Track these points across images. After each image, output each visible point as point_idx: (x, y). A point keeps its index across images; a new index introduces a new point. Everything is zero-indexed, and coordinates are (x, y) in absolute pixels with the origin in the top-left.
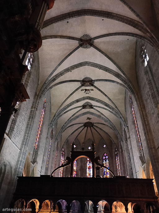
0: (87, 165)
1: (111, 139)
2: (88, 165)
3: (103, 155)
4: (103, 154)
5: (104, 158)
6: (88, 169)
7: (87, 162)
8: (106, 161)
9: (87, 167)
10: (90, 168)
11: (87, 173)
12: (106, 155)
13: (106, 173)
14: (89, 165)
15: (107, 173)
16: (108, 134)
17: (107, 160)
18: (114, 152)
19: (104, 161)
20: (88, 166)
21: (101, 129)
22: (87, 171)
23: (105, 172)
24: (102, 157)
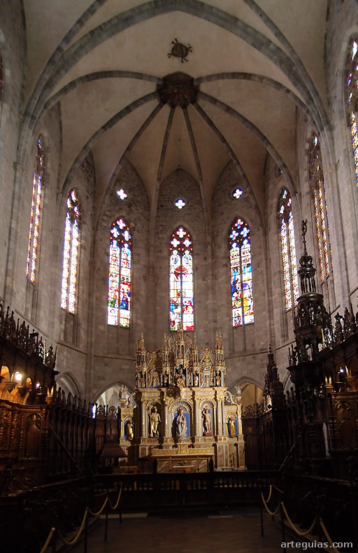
0: (172, 262)
1: (269, 149)
2: (176, 262)
3: (232, 227)
4: (229, 224)
5: (235, 234)
6: (173, 277)
7: (170, 253)
8: (240, 245)
9: (173, 270)
10: (181, 274)
11: (172, 287)
12: (242, 227)
13: (238, 285)
14: (179, 264)
15: (243, 286)
16: (258, 130)
17: (246, 241)
18: (274, 210)
19: (234, 245)
20: (174, 266)
21: (228, 109)
22: (172, 284)
23: (235, 282)
24: (225, 233)
